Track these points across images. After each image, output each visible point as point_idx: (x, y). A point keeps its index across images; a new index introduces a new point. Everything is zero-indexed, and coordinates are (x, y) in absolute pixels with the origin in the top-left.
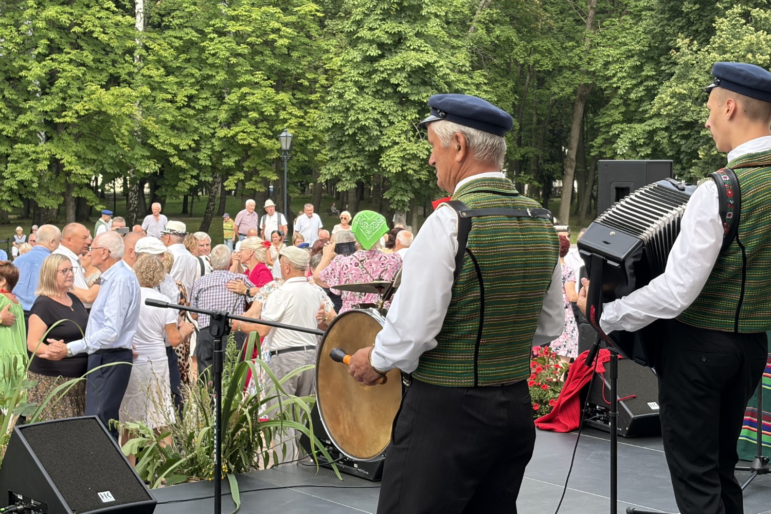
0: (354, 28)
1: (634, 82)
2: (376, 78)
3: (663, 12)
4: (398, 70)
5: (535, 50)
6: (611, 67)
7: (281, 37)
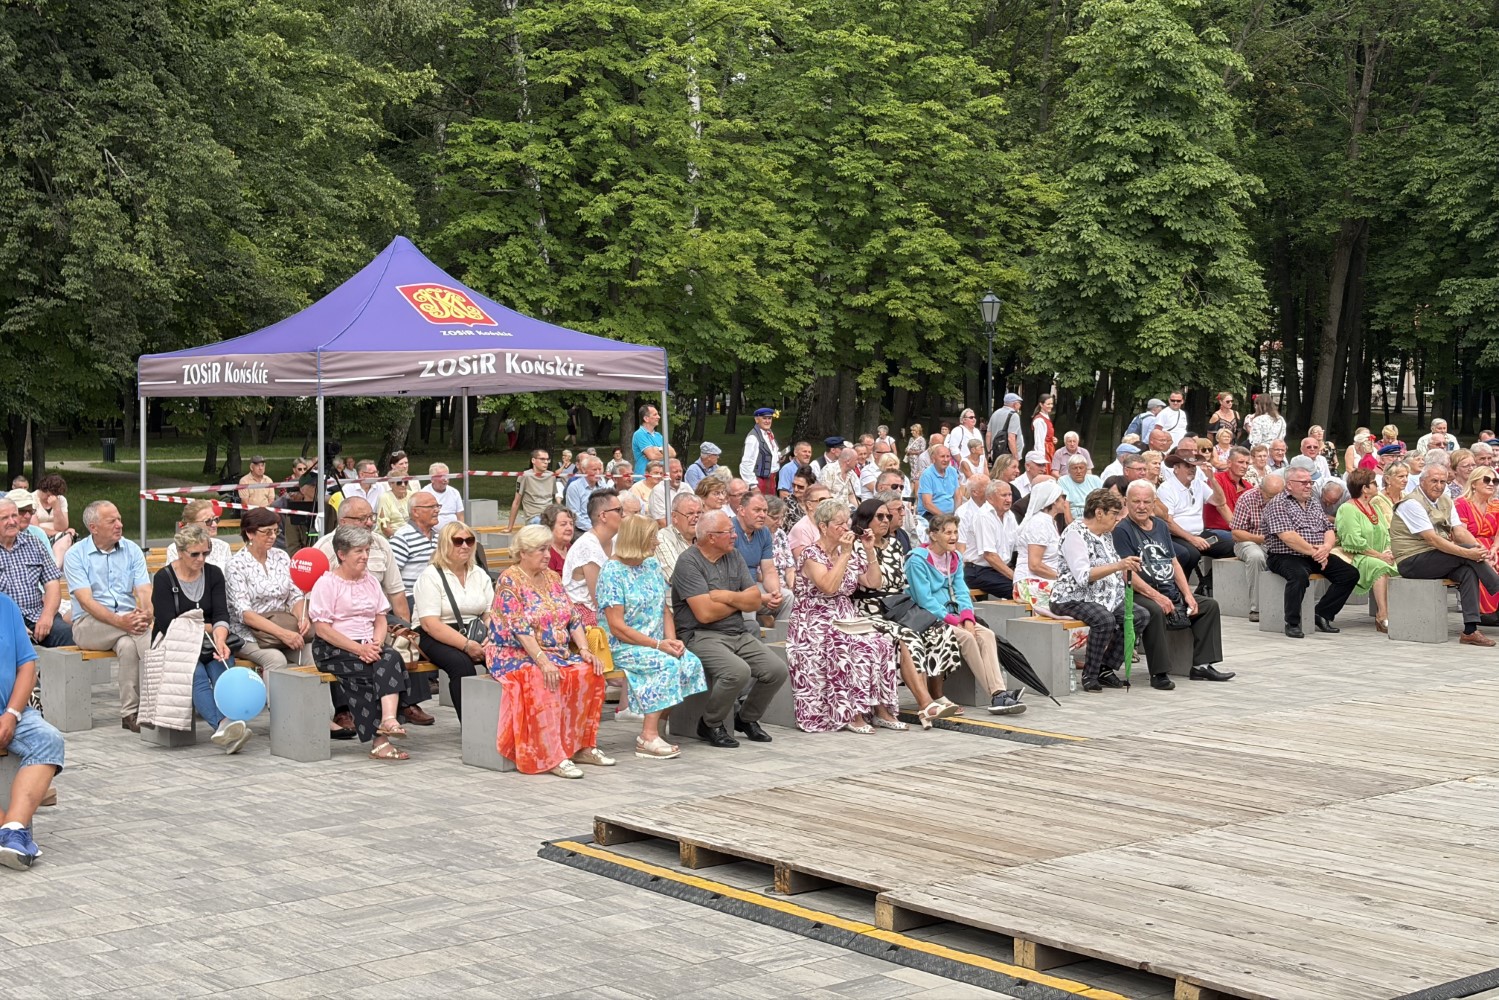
0: (1088, 129)
2: (1130, 207)
4: (1163, 194)
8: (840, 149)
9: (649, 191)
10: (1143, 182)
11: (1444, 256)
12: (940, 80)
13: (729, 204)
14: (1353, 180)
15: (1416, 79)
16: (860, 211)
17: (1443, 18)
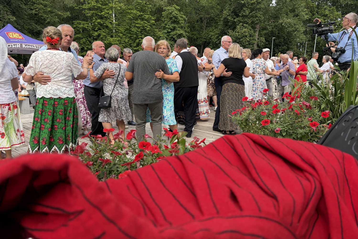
0: (165, 25)
1: (217, 40)
2: (170, 36)
3: (224, 25)
4: (175, 35)
5: (193, 34)
6: (212, 37)
7: (147, 28)
8: (132, 27)
9: (103, 32)
10: (172, 33)
11: (214, 46)
12: (146, 18)
13: (116, 34)
14: (203, 36)
15: (211, 23)
16: (135, 36)
17: (214, 14)
